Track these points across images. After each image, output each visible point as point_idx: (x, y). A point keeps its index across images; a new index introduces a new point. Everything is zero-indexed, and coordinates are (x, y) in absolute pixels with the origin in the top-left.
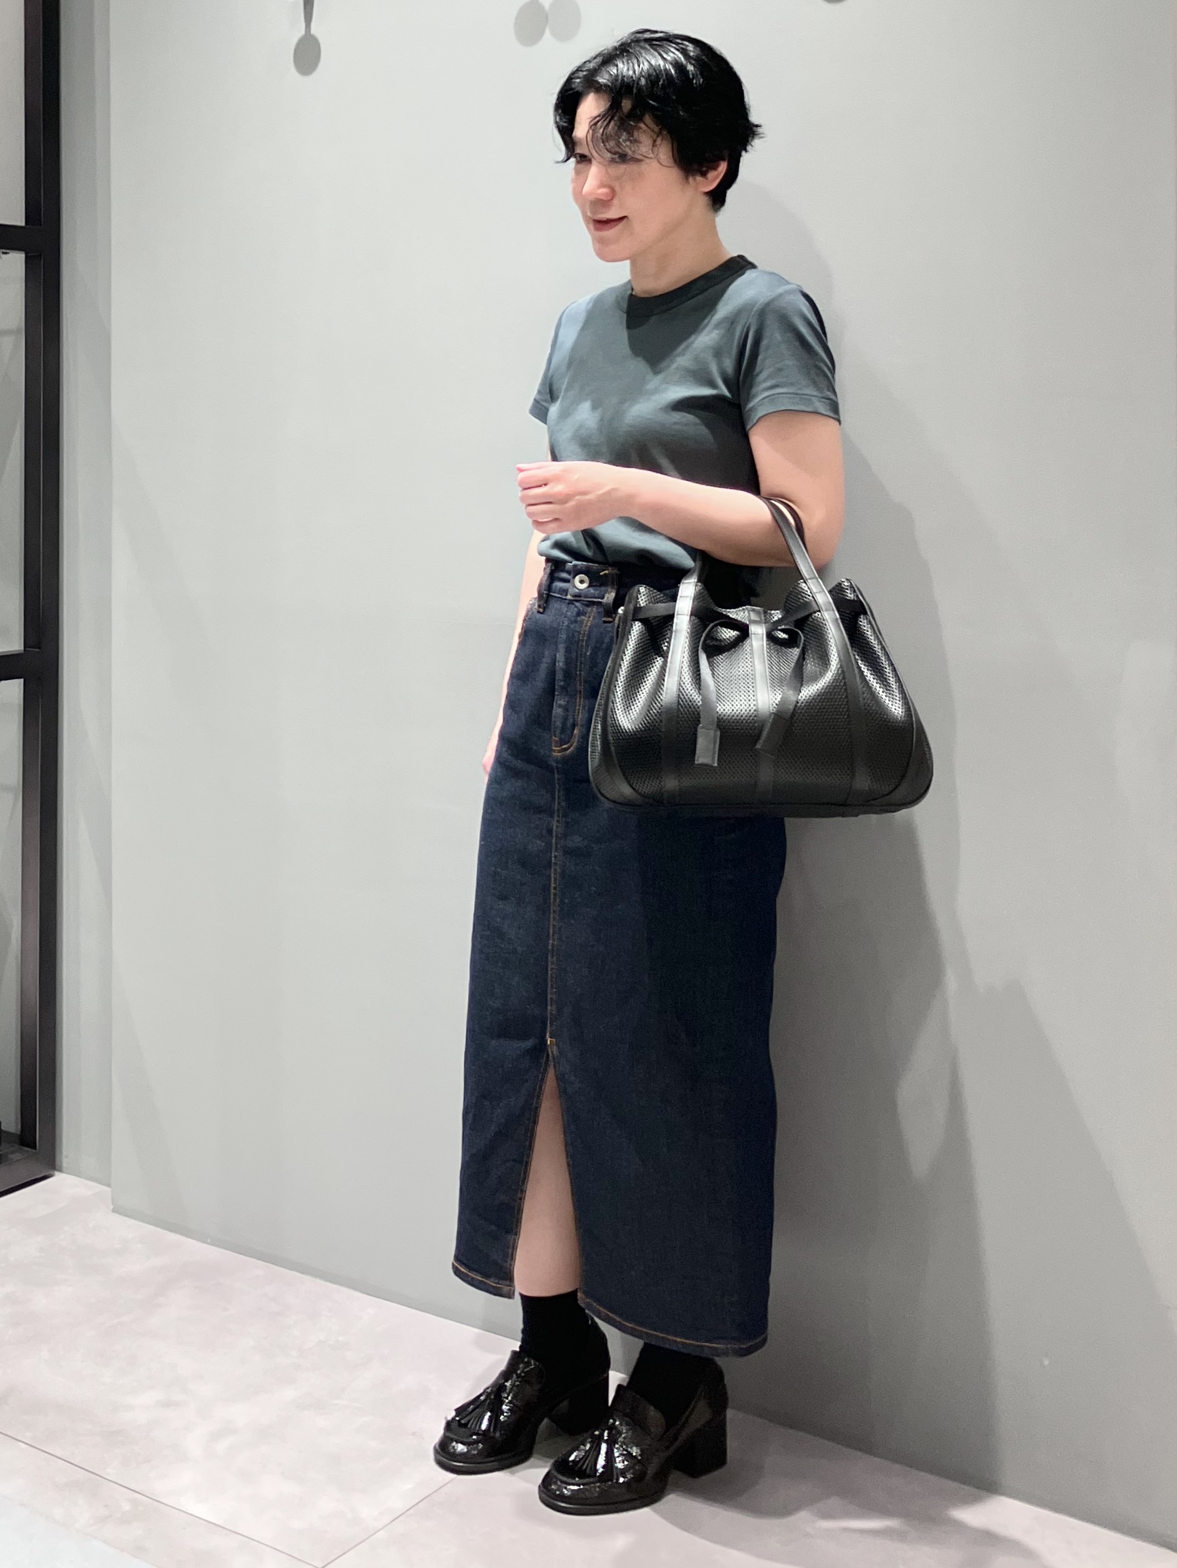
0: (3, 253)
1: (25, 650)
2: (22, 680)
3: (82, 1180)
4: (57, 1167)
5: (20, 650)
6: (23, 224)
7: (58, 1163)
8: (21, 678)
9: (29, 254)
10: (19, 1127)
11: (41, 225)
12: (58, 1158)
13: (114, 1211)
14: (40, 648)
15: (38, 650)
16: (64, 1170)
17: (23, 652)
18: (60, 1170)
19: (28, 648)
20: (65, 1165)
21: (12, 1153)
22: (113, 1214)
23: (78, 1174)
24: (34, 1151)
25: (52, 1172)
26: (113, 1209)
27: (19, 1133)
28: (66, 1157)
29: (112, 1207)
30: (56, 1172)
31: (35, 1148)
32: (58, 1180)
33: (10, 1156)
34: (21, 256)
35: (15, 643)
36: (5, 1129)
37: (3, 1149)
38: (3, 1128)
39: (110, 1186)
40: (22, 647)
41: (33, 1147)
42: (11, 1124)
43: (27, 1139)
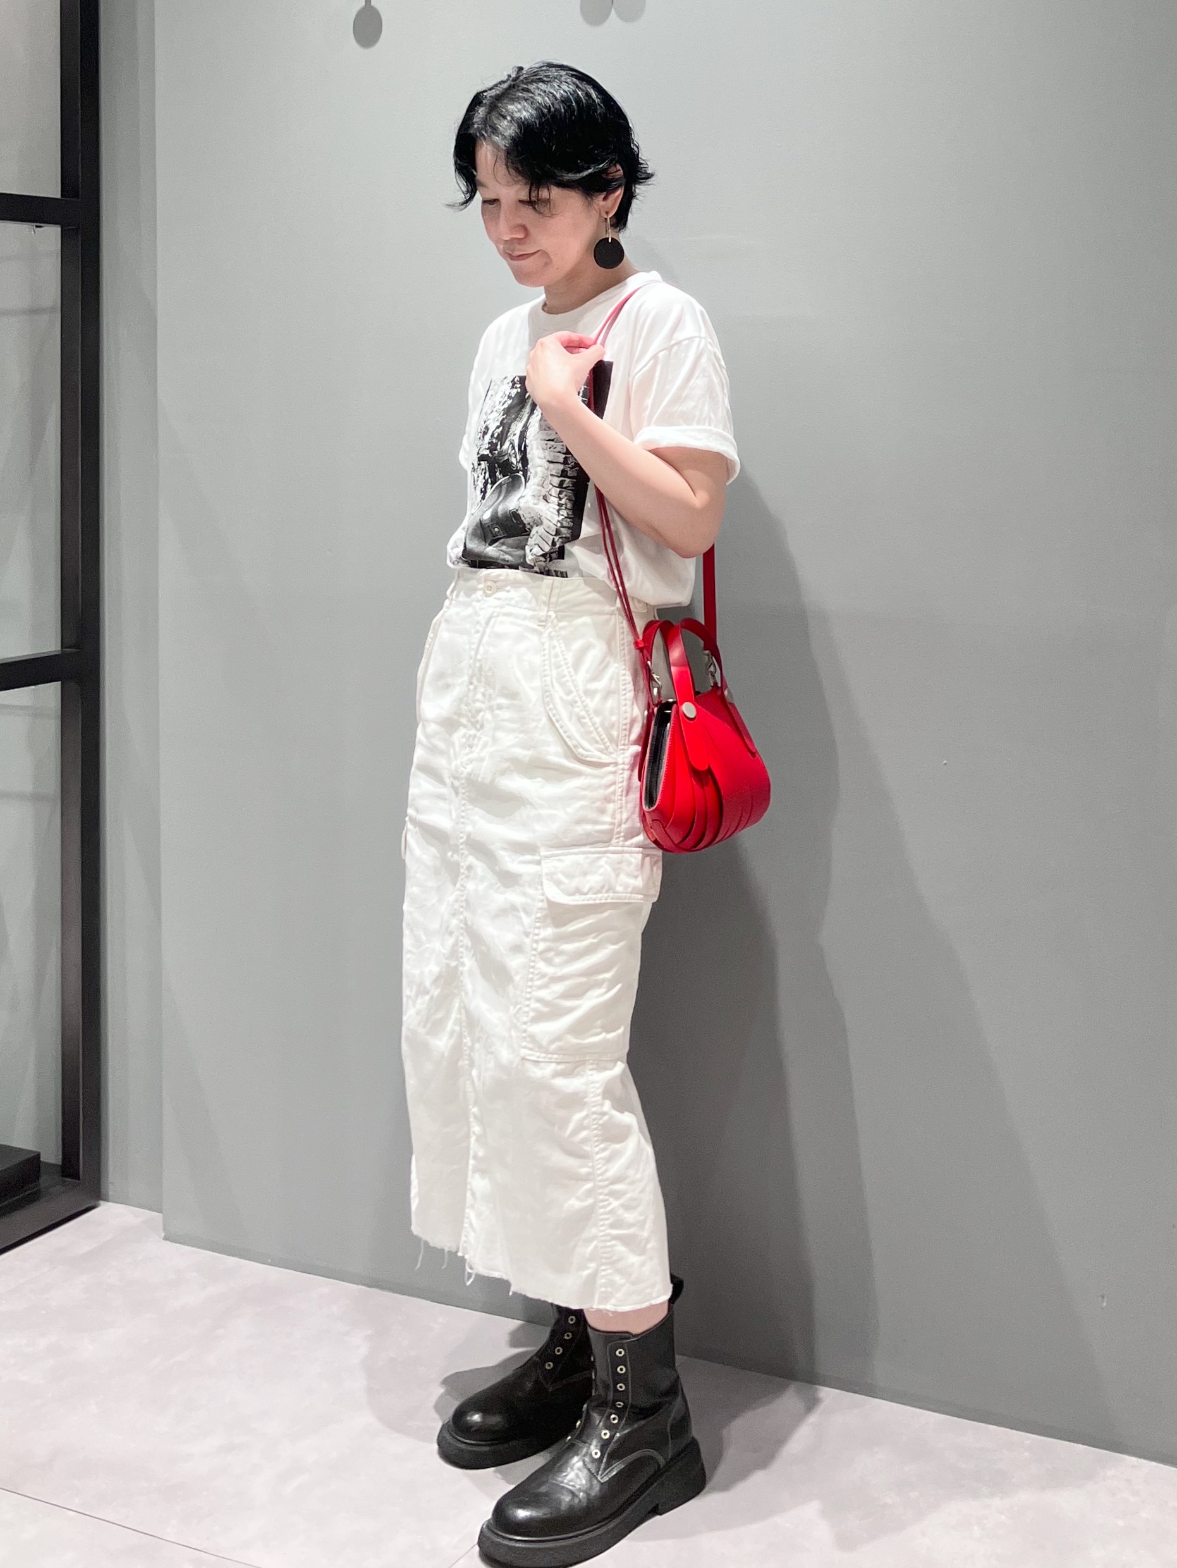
0: (37, 226)
1: (62, 651)
2: (60, 682)
3: (132, 1208)
4: (103, 1196)
5: (58, 651)
6: (59, 196)
7: (103, 1191)
8: (57, 681)
9: (67, 228)
10: (61, 1157)
11: (77, 196)
12: (103, 1185)
13: (166, 1238)
15: (76, 650)
16: (111, 1198)
17: (60, 652)
18: (106, 1200)
19: (66, 648)
20: (111, 1193)
21: (52, 1186)
22: (163, 1241)
23: (125, 1201)
24: (77, 1181)
25: (97, 1203)
26: (165, 1236)
27: (60, 1163)
28: (113, 1184)
29: (163, 1234)
30: (101, 1202)
31: (79, 1179)
32: (104, 1210)
33: (51, 1190)
34: (56, 230)
35: (50, 644)
36: (44, 1160)
37: (44, 1181)
38: (42, 1159)
39: (161, 1212)
40: (59, 648)
41: (76, 1176)
42: (52, 1155)
43: (69, 1168)
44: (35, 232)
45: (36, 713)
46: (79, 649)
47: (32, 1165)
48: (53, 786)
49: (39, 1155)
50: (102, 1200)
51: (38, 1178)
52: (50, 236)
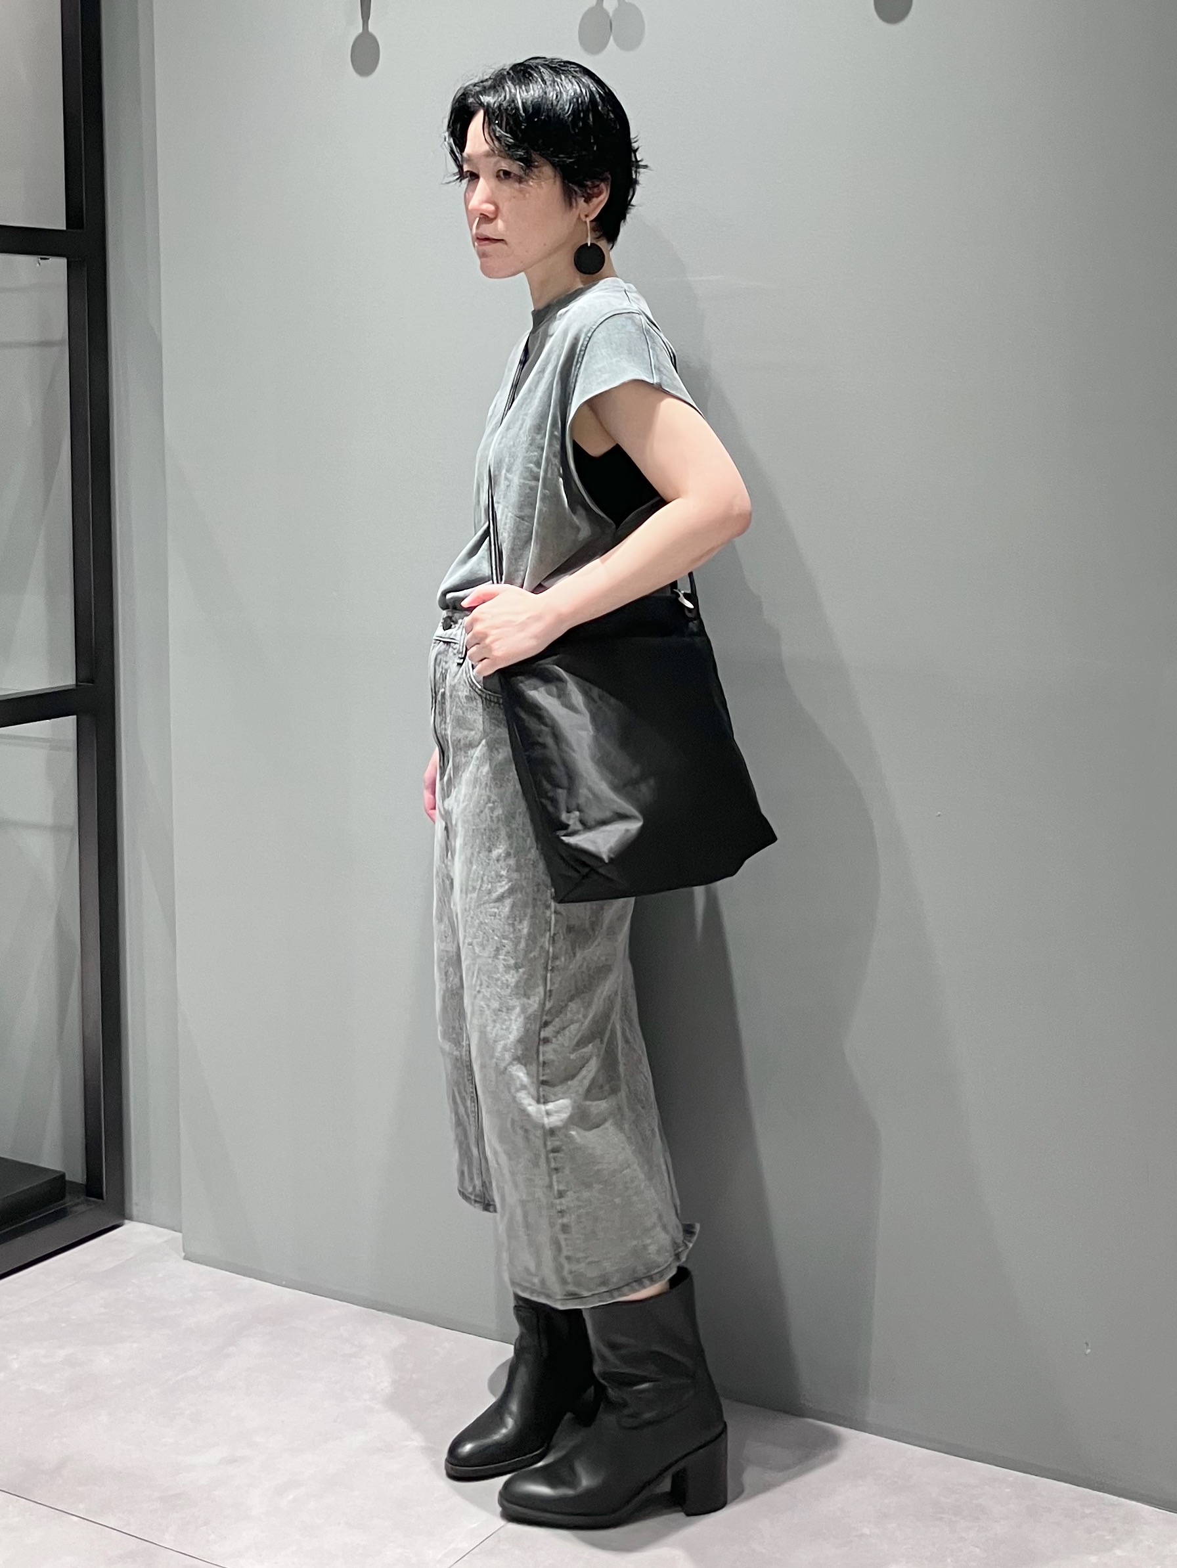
0: (41, 259)
1: (77, 685)
2: (75, 716)
3: (153, 1227)
4: (126, 1216)
5: (73, 685)
6: (65, 228)
7: (127, 1211)
8: (73, 715)
9: (72, 260)
10: (85, 1177)
11: (82, 228)
12: (127, 1205)
13: (186, 1258)
14: (93, 683)
15: (91, 684)
16: (135, 1218)
17: (75, 686)
18: (131, 1219)
19: (80, 681)
20: (134, 1213)
21: (76, 1205)
22: (188, 1261)
23: (148, 1221)
24: (100, 1201)
25: (121, 1222)
26: (185, 1255)
27: (84, 1182)
28: (137, 1204)
29: (183, 1254)
30: (126, 1221)
31: (103, 1199)
32: (129, 1231)
33: (75, 1209)
34: (63, 262)
35: (66, 678)
36: (70, 1180)
37: (68, 1201)
38: (67, 1178)
39: (181, 1232)
40: (74, 682)
41: (100, 1197)
42: (77, 1174)
43: (93, 1189)
44: (39, 264)
45: (54, 745)
46: (93, 682)
47: (58, 1186)
48: (71, 817)
49: (63, 1176)
50: (127, 1219)
51: (63, 1197)
52: (57, 266)
